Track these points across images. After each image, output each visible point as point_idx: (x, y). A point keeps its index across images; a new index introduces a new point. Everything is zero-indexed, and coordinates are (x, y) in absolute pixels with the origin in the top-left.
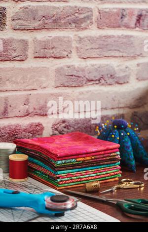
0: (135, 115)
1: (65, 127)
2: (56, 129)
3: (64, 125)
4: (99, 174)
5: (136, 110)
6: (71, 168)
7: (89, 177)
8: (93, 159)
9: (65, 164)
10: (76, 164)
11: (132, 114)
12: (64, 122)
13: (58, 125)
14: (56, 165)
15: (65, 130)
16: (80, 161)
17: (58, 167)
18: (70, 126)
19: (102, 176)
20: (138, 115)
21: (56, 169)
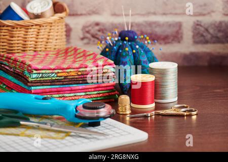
0: (198, 25)
1: (99, 31)
2: (88, 32)
3: (97, 28)
4: (89, 93)
5: (200, 18)
6: (50, 84)
7: (75, 96)
8: (79, 75)
9: (42, 79)
10: (56, 80)
11: (194, 23)
12: (97, 24)
13: (90, 28)
14: (30, 80)
15: (100, 33)
16: (61, 76)
17: (32, 82)
18: (105, 29)
19: (92, 96)
20: (202, 24)
21: (29, 84)
